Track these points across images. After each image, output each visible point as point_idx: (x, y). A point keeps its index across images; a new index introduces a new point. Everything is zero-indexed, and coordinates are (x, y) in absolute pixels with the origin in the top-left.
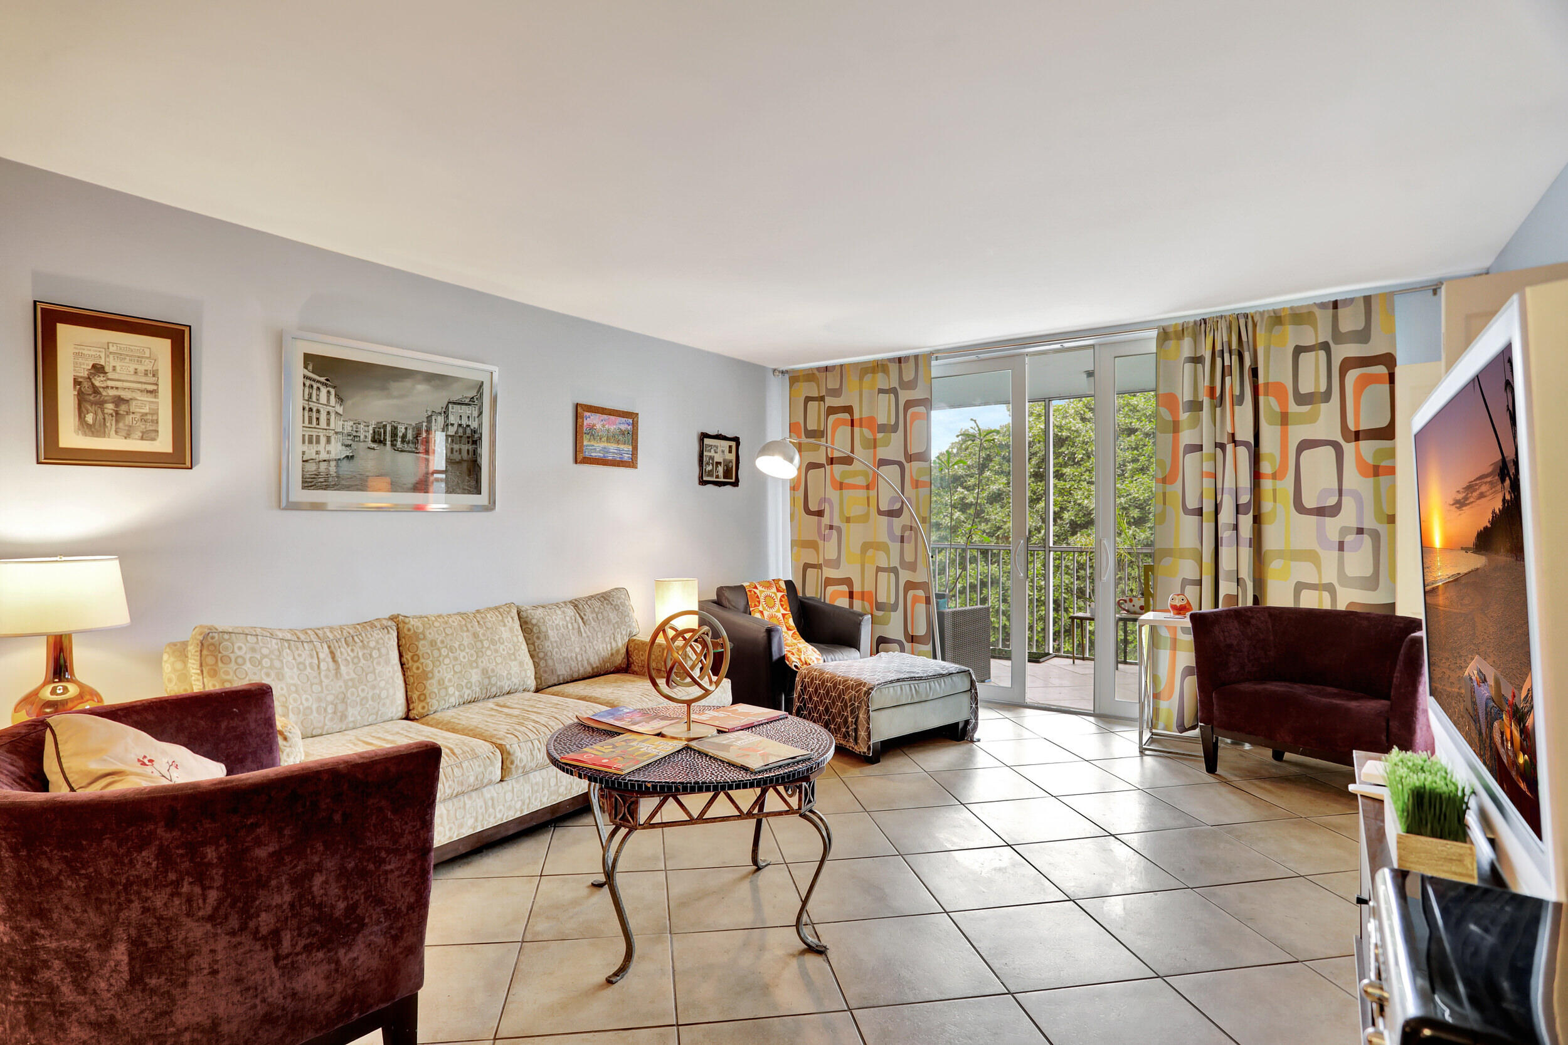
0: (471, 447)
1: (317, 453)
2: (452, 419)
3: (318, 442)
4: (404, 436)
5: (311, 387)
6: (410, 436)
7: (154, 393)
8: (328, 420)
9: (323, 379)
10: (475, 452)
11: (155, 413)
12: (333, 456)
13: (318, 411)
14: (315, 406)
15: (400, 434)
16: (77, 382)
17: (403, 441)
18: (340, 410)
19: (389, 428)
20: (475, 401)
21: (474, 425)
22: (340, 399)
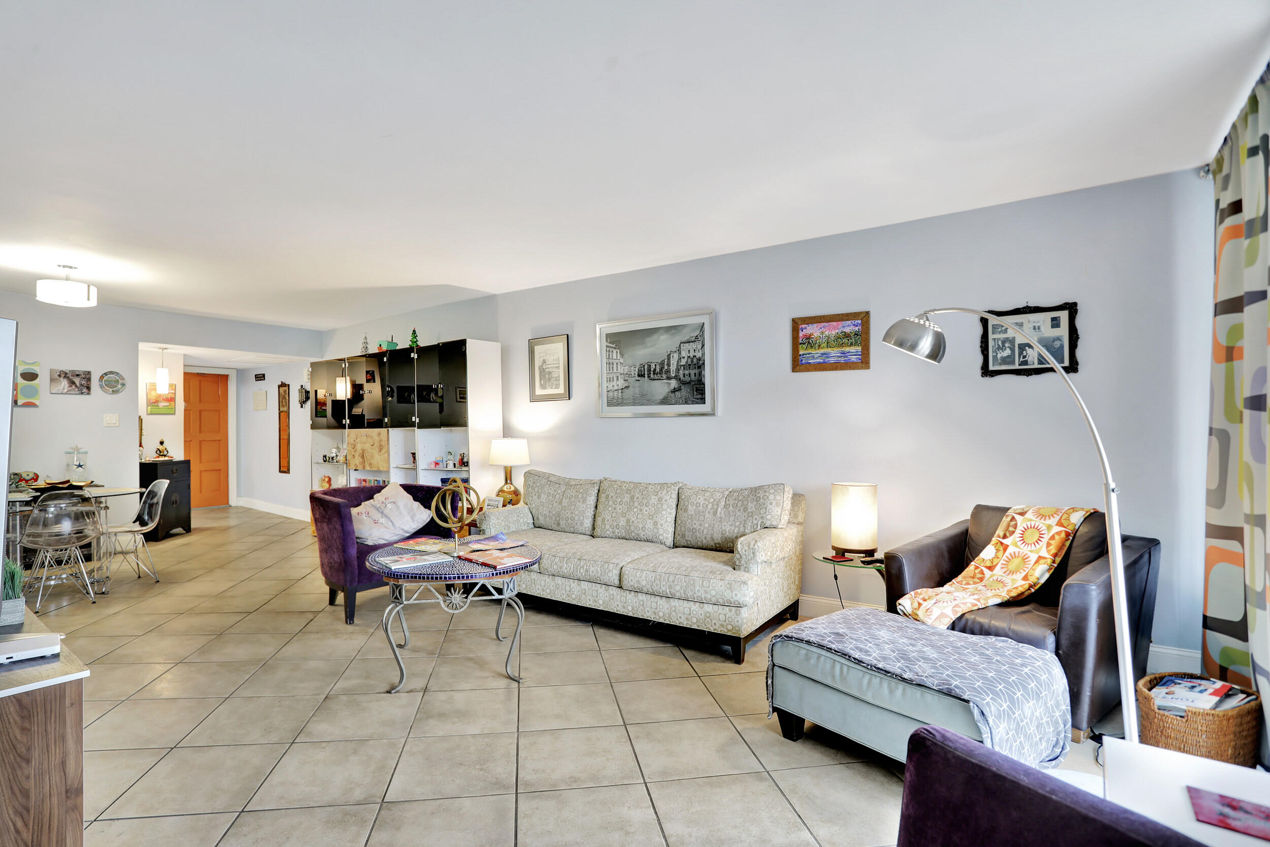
0: (697, 371)
1: (613, 386)
2: (684, 354)
3: (613, 381)
4: (655, 370)
5: (609, 351)
6: (658, 370)
7: (558, 367)
8: (617, 367)
9: (614, 346)
10: (700, 374)
11: (559, 377)
12: (620, 387)
13: (613, 364)
14: (611, 361)
15: (652, 369)
16: (539, 368)
17: (654, 374)
18: (622, 361)
19: (646, 367)
20: (699, 338)
21: (699, 355)
22: (622, 355)
